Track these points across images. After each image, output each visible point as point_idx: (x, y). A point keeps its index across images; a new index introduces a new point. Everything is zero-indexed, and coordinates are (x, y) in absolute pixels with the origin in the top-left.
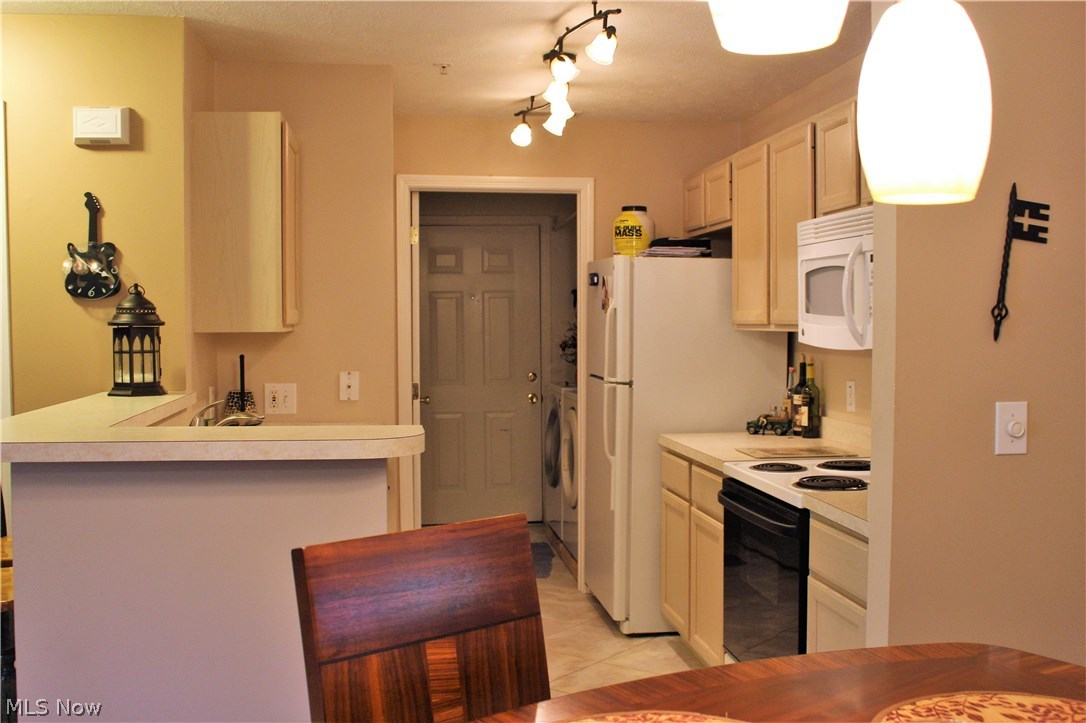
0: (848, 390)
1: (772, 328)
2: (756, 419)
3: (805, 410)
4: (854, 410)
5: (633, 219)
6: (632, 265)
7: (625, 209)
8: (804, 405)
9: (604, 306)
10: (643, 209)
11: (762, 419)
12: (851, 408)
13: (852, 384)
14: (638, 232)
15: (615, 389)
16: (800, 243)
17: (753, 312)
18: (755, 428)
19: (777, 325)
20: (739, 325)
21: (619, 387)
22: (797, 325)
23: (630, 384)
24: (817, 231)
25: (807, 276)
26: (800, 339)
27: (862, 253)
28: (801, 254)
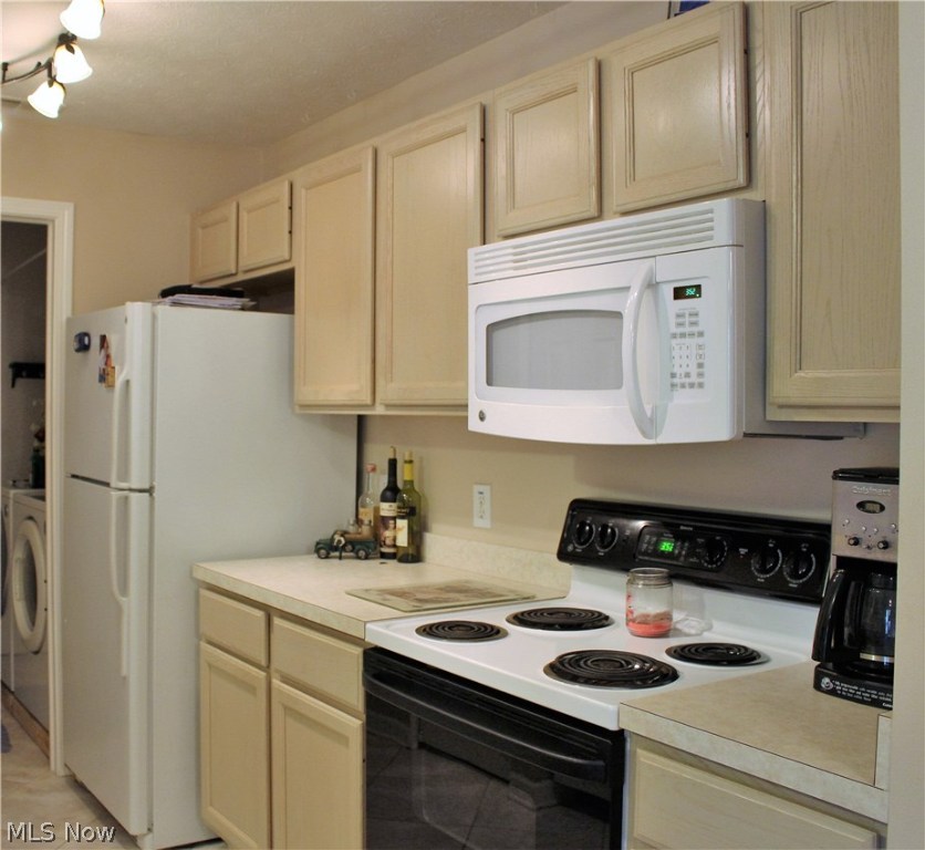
0: (476, 497)
1: (377, 411)
2: (329, 537)
3: (403, 524)
4: (489, 526)
6: (154, 317)
8: (402, 518)
9: (105, 377)
11: (337, 538)
12: (486, 523)
13: (486, 489)
15: (126, 498)
16: (471, 279)
17: (344, 387)
18: (327, 549)
19: (388, 406)
20: (303, 406)
21: (134, 496)
23: (150, 491)
24: (519, 260)
25: (492, 328)
26: (474, 425)
27: (652, 285)
28: (475, 296)
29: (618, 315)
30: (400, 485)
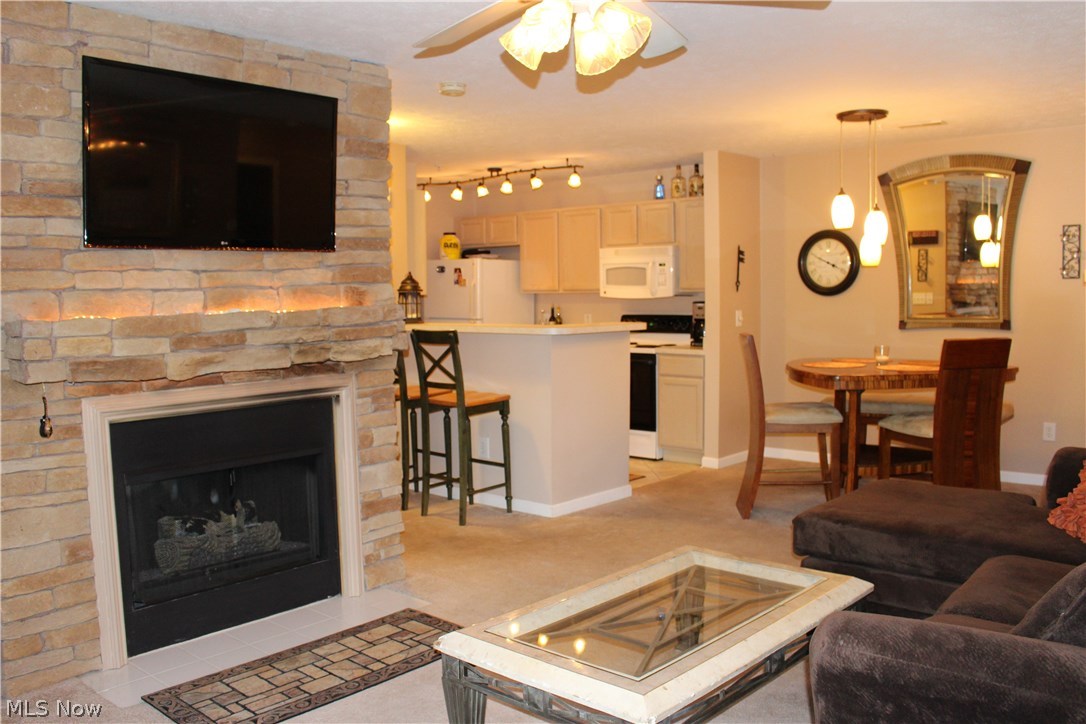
1: (561, 292)
5: (453, 239)
7: (446, 234)
9: (458, 282)
10: (453, 234)
14: (456, 245)
16: (600, 256)
17: (543, 285)
19: (565, 290)
20: (525, 291)
22: (599, 290)
24: (617, 253)
25: (608, 270)
26: (602, 295)
27: (654, 263)
28: (602, 262)
29: (644, 269)
30: (555, 316)
